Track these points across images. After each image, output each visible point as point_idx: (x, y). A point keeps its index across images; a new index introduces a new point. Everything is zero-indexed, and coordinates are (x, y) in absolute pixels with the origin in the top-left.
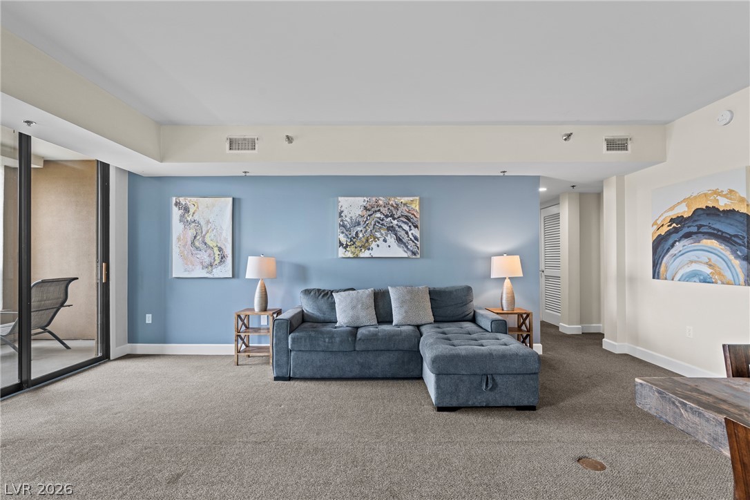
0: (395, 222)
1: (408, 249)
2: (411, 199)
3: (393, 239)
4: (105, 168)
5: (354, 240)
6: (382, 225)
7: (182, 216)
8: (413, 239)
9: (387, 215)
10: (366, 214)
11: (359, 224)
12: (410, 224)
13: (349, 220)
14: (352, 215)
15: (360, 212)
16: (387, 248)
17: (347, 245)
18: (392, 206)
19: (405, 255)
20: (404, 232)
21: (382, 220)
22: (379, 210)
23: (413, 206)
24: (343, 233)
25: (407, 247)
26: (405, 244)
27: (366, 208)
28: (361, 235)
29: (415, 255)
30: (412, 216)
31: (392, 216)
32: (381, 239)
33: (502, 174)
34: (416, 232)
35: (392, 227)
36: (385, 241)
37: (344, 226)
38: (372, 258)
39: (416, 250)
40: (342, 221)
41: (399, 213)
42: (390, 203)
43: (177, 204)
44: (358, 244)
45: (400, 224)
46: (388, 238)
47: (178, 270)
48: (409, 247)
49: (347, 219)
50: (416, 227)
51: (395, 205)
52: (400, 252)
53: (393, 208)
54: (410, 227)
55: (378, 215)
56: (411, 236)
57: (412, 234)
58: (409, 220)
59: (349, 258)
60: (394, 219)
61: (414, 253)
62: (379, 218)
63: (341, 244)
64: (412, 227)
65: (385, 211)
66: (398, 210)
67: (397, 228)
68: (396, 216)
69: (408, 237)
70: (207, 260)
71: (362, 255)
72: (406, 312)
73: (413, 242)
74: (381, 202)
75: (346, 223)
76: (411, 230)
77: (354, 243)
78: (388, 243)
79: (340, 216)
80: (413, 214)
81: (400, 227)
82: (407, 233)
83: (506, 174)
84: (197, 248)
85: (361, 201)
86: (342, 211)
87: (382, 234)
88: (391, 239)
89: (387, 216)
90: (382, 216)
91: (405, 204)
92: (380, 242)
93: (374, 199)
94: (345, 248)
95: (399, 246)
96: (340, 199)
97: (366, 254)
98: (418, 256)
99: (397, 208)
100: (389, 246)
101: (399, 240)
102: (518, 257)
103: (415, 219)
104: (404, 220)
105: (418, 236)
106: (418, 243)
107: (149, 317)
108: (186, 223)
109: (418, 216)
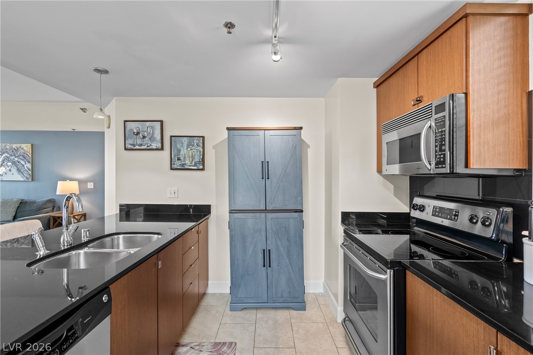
0: (16, 159)
2: (27, 145)
6: (9, 160)
19: (22, 179)
20: (22, 166)
21: (9, 158)
22: (7, 152)
23: (27, 150)
26: (22, 173)
29: (28, 179)
30: (27, 156)
31: (14, 155)
32: (8, 169)
33: (73, 130)
35: (15, 162)
36: (10, 170)
38: (3, 181)
39: (29, 176)
41: (18, 154)
42: (13, 147)
45: (19, 160)
46: (12, 169)
48: (25, 174)
52: (19, 177)
53: (15, 151)
55: (6, 154)
57: (27, 166)
58: (24, 158)
62: (7, 156)
64: (27, 162)
65: (10, 152)
67: (17, 163)
68: (17, 156)
69: (24, 168)
73: (27, 171)
74: (8, 147)
76: (25, 164)
80: (27, 154)
81: (19, 162)
83: (75, 130)
87: (8, 167)
88: (14, 170)
89: (11, 156)
90: (9, 156)
91: (22, 148)
92: (7, 171)
95: (19, 174)
98: (30, 180)
99: (17, 151)
100: (12, 174)
101: (19, 170)
102: (77, 182)
103: (28, 158)
104: (22, 158)
105: (30, 168)
106: (30, 172)
109: (30, 156)
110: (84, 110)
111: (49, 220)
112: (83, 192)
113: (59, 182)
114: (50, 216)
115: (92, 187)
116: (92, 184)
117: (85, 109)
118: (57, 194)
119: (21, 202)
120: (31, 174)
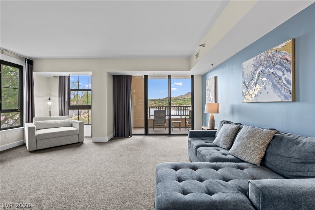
0: (272, 71)
1: (281, 93)
2: (284, 44)
3: (270, 86)
4: (193, 77)
5: (249, 90)
6: (263, 75)
7: (207, 87)
8: (286, 83)
9: (267, 66)
10: (254, 69)
11: (251, 78)
12: (283, 69)
13: (246, 77)
14: (248, 73)
15: (252, 69)
17: (245, 94)
18: (270, 57)
19: (279, 100)
21: (263, 71)
22: (261, 65)
23: (286, 51)
25: (280, 92)
26: (279, 89)
27: (254, 66)
28: (251, 86)
29: (288, 99)
30: (285, 61)
31: (270, 66)
32: (263, 86)
34: (288, 76)
36: (265, 88)
39: (288, 93)
41: (274, 62)
42: (268, 55)
43: (206, 83)
45: (275, 71)
46: (267, 86)
48: (282, 91)
49: (246, 76)
51: (272, 56)
52: (275, 96)
53: (270, 59)
54: (283, 72)
55: (261, 68)
56: (284, 81)
57: (285, 78)
58: (282, 65)
59: (247, 103)
60: (271, 69)
61: (286, 97)
62: (261, 70)
64: (285, 71)
65: (265, 63)
66: (273, 59)
67: (273, 76)
68: (272, 65)
69: (282, 82)
71: (252, 101)
73: (286, 86)
74: (262, 57)
75: (245, 79)
76: (284, 75)
77: (249, 92)
78: (267, 90)
79: (243, 75)
80: (285, 59)
81: (275, 74)
82: (280, 78)
84: (209, 100)
86: (244, 72)
87: (263, 83)
89: (266, 68)
90: (264, 68)
91: (279, 52)
92: (262, 90)
93: (259, 57)
94: (245, 96)
95: (275, 92)
96: (243, 64)
97: (254, 100)
98: (291, 100)
100: (268, 93)
101: (275, 86)
103: (287, 63)
104: (279, 66)
105: (291, 79)
106: (291, 87)
107: (204, 124)
108: (208, 90)
109: (290, 59)
119: (274, 137)
120: (291, 90)
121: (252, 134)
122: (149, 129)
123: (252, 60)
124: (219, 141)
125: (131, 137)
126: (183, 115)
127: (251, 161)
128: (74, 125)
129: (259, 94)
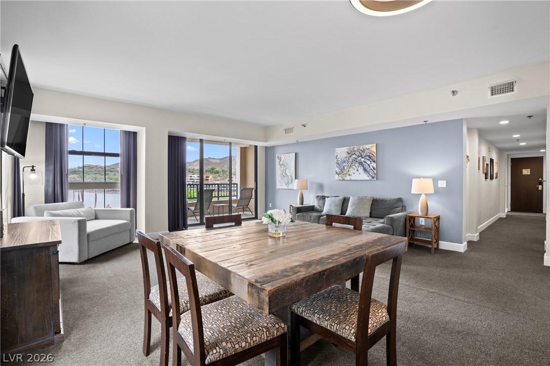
0: (363, 160)
1: (370, 175)
2: (372, 145)
4: (256, 147)
5: (343, 171)
6: (356, 161)
7: (279, 162)
8: (372, 169)
10: (348, 156)
11: (345, 162)
12: (371, 160)
13: (340, 160)
14: (342, 157)
15: (345, 155)
16: (358, 174)
17: (339, 174)
18: (361, 150)
19: (368, 178)
20: (367, 165)
21: (356, 159)
22: (355, 154)
23: (373, 149)
24: (337, 167)
25: (369, 173)
26: (368, 172)
27: (348, 153)
28: (346, 168)
29: (373, 178)
30: (372, 156)
31: (361, 156)
32: (356, 169)
33: (425, 123)
34: (374, 165)
35: (361, 162)
36: (357, 170)
37: (338, 163)
38: (351, 180)
39: (374, 175)
40: (337, 160)
41: (365, 154)
43: (278, 157)
44: (345, 172)
45: (366, 160)
46: (359, 169)
47: (278, 186)
50: (374, 161)
51: (363, 150)
52: (365, 177)
53: (361, 152)
54: (371, 162)
55: (354, 156)
56: (371, 167)
58: (370, 158)
59: (340, 180)
60: (362, 158)
61: (373, 177)
62: (355, 158)
63: (337, 173)
65: (357, 153)
67: (364, 163)
68: (363, 156)
70: (287, 181)
71: (346, 179)
72: (353, 210)
73: (372, 171)
74: (355, 149)
76: (371, 164)
78: (359, 172)
79: (337, 158)
80: (372, 154)
81: (365, 162)
82: (369, 166)
83: (427, 122)
84: (284, 176)
85: (345, 149)
86: (337, 156)
87: (356, 167)
88: (361, 170)
89: (358, 157)
90: (356, 157)
91: (368, 149)
92: (355, 171)
93: (352, 147)
94: (338, 175)
95: (365, 174)
96: (337, 149)
97: (348, 178)
98: (376, 179)
99: (364, 152)
100: (360, 174)
101: (365, 170)
102: (431, 179)
103: (374, 157)
104: (368, 158)
105: (376, 167)
106: (375, 171)
107: (270, 204)
108: (281, 165)
109: (375, 155)
110: (454, 92)
111: (406, 220)
112: (437, 191)
113: (413, 180)
114: (406, 216)
115: (445, 186)
116: (445, 182)
117: (457, 92)
118: (412, 193)
119: (373, 200)
120: (376, 173)
121: (361, 200)
122: (189, 218)
123: (346, 148)
124: (331, 210)
125: (186, 229)
126: (221, 196)
127: (365, 216)
128: (99, 215)
129: (352, 174)
